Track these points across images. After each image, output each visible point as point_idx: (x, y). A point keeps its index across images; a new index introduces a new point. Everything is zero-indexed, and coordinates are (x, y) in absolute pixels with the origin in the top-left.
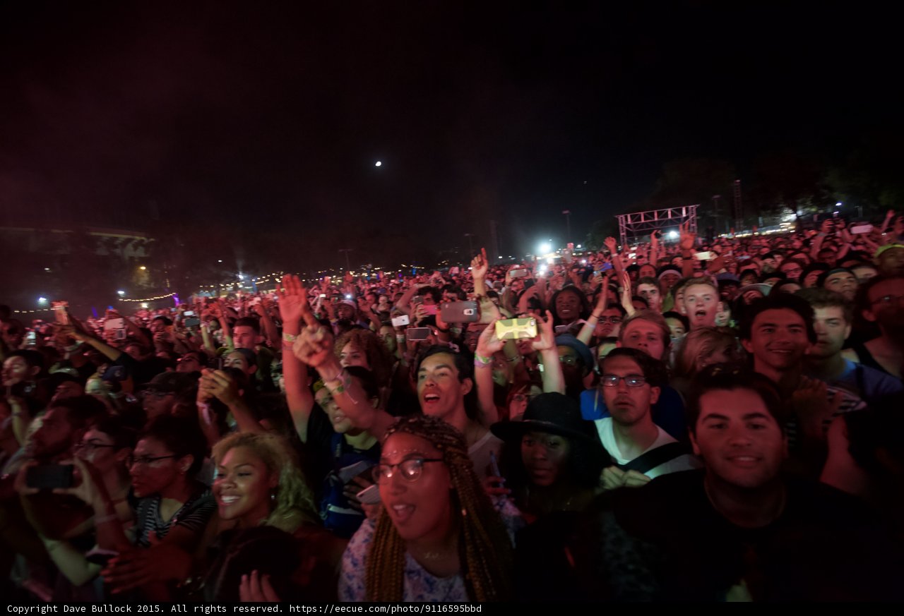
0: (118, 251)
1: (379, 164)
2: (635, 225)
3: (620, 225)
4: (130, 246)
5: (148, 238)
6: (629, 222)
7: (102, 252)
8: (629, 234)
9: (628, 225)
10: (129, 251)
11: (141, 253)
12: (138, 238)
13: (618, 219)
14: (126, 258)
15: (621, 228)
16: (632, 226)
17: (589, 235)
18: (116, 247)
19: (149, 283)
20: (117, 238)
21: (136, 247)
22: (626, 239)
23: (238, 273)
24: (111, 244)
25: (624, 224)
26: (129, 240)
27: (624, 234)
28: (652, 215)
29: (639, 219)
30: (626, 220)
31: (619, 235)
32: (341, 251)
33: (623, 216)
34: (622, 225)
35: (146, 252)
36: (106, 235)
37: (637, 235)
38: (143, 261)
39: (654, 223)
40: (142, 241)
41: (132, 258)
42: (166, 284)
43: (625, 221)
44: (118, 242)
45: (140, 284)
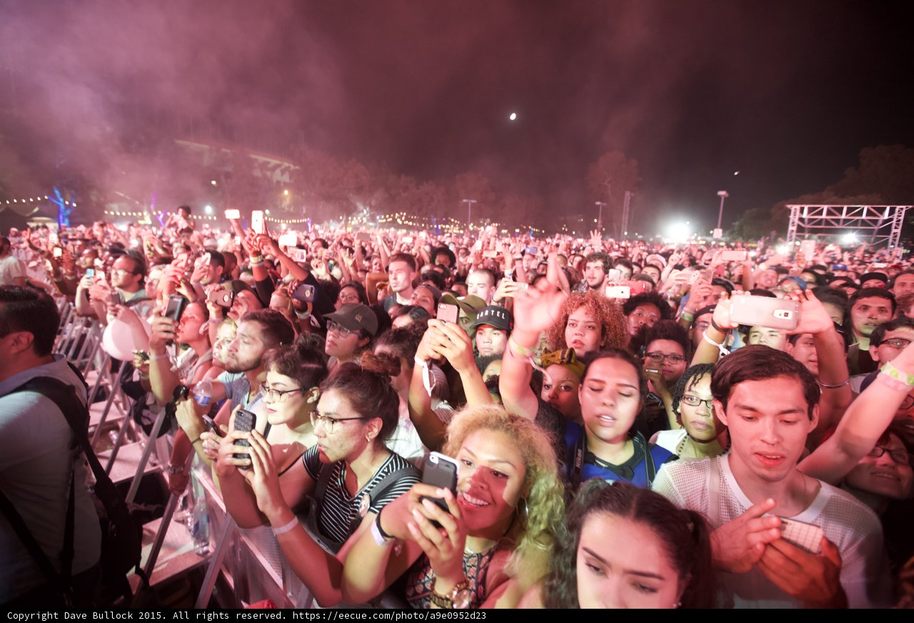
0: (269, 174)
1: (513, 117)
2: (810, 220)
3: (791, 217)
4: (278, 172)
5: (295, 165)
6: (805, 215)
7: (257, 173)
8: (800, 229)
9: (801, 220)
10: (277, 176)
11: (286, 178)
12: (286, 164)
13: (790, 211)
14: (274, 181)
15: (791, 221)
16: (806, 221)
17: (737, 223)
18: (269, 169)
19: (289, 207)
20: (269, 163)
21: (283, 172)
22: (794, 234)
23: (366, 209)
24: (264, 166)
25: (797, 217)
26: (277, 166)
27: (795, 228)
28: (840, 211)
29: (820, 213)
30: (802, 210)
31: (787, 229)
32: (465, 201)
33: (798, 207)
34: (794, 218)
35: (291, 178)
36: (261, 159)
37: (809, 232)
38: (287, 185)
39: (837, 221)
40: (289, 167)
41: (278, 182)
42: (302, 210)
43: (798, 213)
44: (270, 166)
45: (283, 206)
